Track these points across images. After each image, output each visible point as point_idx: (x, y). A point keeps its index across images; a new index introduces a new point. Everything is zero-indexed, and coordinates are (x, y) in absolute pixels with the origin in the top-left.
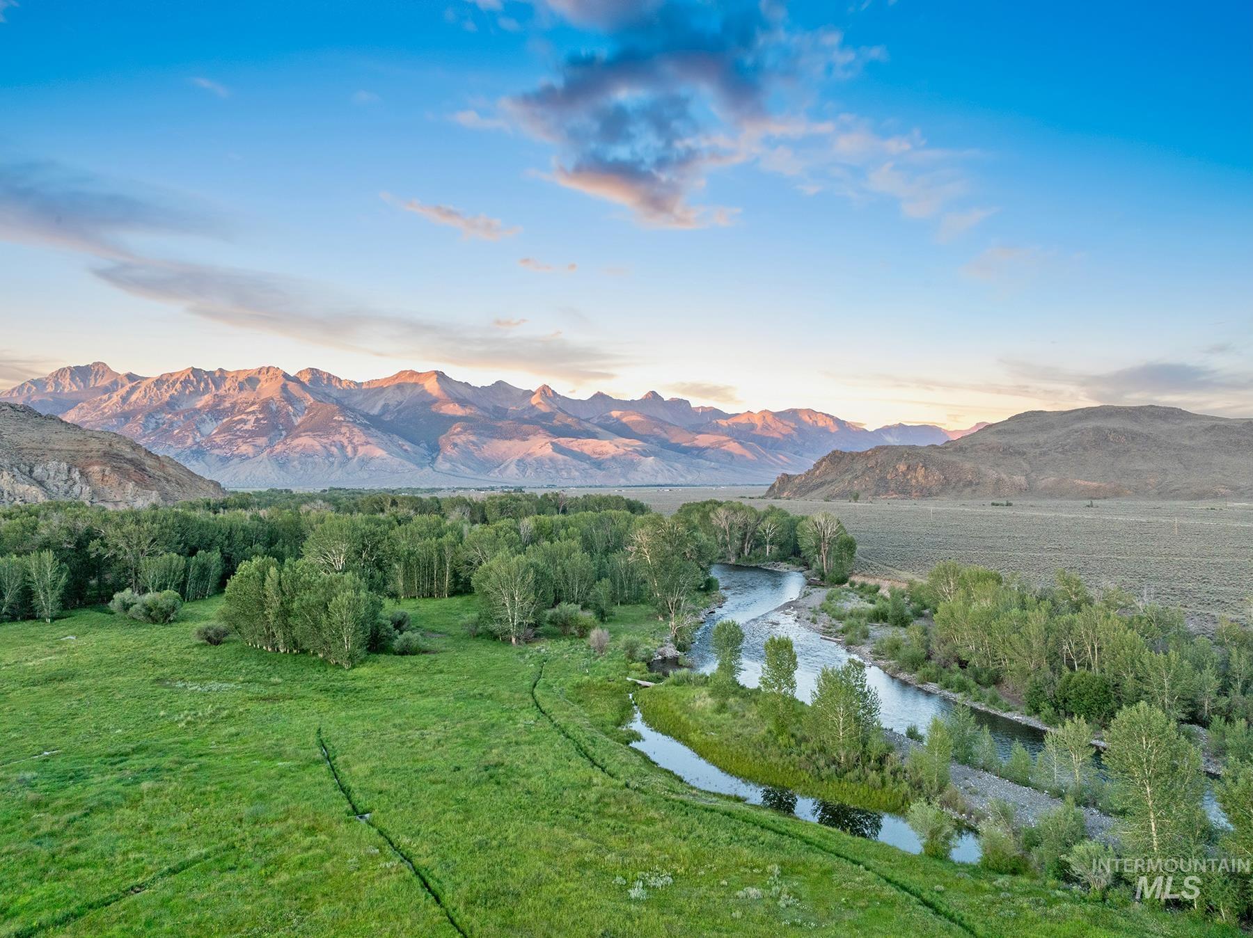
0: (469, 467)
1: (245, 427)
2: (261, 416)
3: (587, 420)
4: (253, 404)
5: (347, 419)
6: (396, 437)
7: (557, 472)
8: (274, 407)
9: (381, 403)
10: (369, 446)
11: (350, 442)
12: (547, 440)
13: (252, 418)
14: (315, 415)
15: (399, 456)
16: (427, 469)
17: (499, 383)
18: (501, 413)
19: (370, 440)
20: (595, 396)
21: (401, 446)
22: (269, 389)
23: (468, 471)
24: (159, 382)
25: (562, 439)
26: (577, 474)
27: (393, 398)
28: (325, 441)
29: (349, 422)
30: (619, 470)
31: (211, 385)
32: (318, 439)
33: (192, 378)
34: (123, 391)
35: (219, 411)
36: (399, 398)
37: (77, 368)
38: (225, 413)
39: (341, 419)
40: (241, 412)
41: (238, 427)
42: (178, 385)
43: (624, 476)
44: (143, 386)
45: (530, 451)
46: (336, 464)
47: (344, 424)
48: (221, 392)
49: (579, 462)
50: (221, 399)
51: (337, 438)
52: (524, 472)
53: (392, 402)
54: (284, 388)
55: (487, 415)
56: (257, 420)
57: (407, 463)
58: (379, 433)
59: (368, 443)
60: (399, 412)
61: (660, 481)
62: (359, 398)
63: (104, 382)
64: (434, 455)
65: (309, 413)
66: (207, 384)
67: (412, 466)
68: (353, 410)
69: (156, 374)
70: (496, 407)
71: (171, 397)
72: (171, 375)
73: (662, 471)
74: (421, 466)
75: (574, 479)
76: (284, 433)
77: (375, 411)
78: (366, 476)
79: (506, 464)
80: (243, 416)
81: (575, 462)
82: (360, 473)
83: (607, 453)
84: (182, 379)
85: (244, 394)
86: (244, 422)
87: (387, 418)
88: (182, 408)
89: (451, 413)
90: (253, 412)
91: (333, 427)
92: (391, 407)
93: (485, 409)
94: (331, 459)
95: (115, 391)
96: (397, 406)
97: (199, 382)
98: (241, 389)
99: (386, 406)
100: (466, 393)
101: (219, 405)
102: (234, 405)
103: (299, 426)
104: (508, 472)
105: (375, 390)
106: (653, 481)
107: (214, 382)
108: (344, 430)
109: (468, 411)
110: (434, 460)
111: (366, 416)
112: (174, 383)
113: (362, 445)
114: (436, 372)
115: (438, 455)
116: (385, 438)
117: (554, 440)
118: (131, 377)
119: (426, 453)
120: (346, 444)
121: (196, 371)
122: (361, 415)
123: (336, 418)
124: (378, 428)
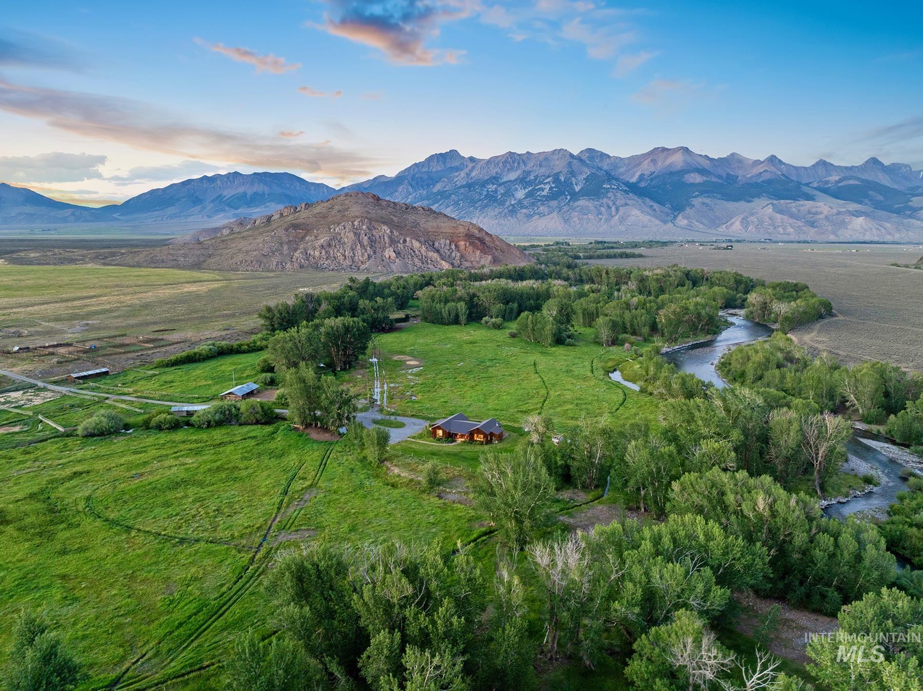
0: (702, 223)
1: (543, 194)
2: (553, 185)
3: (807, 185)
4: (548, 177)
5: (613, 186)
6: (647, 200)
7: (775, 228)
8: (562, 179)
9: (639, 173)
10: (627, 207)
11: (614, 204)
12: (769, 202)
13: (548, 187)
14: (590, 184)
15: (649, 214)
16: (670, 225)
17: (733, 154)
18: (731, 179)
19: (628, 202)
20: (817, 164)
21: (651, 207)
22: (559, 165)
23: (701, 226)
24: (489, 162)
25: (782, 201)
26: (792, 230)
27: (646, 168)
28: (597, 203)
29: (613, 189)
30: (830, 228)
31: (522, 164)
32: (591, 201)
33: (509, 159)
34: (467, 170)
35: (526, 182)
36: (652, 169)
37: (441, 154)
38: (530, 183)
39: (608, 186)
40: (541, 183)
41: (538, 193)
42: (501, 164)
43: (834, 233)
44: (479, 166)
45: (754, 211)
46: (603, 221)
47: (610, 190)
48: (528, 168)
49: (795, 221)
50: (528, 173)
51: (605, 201)
52: (746, 227)
53: (647, 173)
54: (570, 164)
55: (720, 181)
56: (551, 188)
57: (654, 220)
58: (636, 197)
59: (627, 204)
60: (652, 180)
61: (868, 238)
62: (622, 170)
63: (456, 163)
64: (676, 214)
65: (586, 182)
66: (519, 163)
67: (658, 222)
68: (617, 179)
69: (487, 157)
70: (728, 175)
71: (497, 173)
72: (497, 157)
73: (871, 229)
74: (665, 222)
75: (789, 234)
76: (569, 197)
77: (634, 180)
78: (624, 229)
79: (732, 221)
80: (542, 186)
81: (791, 221)
82: (620, 227)
83: (821, 213)
84: (503, 160)
85: (543, 170)
86: (543, 190)
87: (642, 185)
88: (503, 181)
89: (691, 181)
90: (549, 182)
91: (602, 193)
92: (646, 177)
93: (720, 177)
94: (600, 216)
95: (462, 170)
96: (651, 175)
97: (514, 162)
98: (541, 166)
99: (642, 176)
100: (706, 164)
101: (526, 178)
102: (536, 177)
103: (579, 191)
104: (733, 228)
105: (636, 161)
106: (861, 239)
107: (523, 162)
108: (610, 195)
109: (705, 178)
110: (675, 217)
111: (627, 184)
112: (498, 163)
113: (622, 206)
114: (682, 148)
115: (679, 214)
116: (640, 201)
117: (775, 202)
118: (472, 159)
119: (670, 212)
120: (611, 205)
121: (511, 154)
122: (623, 183)
123: (605, 186)
124: (635, 193)
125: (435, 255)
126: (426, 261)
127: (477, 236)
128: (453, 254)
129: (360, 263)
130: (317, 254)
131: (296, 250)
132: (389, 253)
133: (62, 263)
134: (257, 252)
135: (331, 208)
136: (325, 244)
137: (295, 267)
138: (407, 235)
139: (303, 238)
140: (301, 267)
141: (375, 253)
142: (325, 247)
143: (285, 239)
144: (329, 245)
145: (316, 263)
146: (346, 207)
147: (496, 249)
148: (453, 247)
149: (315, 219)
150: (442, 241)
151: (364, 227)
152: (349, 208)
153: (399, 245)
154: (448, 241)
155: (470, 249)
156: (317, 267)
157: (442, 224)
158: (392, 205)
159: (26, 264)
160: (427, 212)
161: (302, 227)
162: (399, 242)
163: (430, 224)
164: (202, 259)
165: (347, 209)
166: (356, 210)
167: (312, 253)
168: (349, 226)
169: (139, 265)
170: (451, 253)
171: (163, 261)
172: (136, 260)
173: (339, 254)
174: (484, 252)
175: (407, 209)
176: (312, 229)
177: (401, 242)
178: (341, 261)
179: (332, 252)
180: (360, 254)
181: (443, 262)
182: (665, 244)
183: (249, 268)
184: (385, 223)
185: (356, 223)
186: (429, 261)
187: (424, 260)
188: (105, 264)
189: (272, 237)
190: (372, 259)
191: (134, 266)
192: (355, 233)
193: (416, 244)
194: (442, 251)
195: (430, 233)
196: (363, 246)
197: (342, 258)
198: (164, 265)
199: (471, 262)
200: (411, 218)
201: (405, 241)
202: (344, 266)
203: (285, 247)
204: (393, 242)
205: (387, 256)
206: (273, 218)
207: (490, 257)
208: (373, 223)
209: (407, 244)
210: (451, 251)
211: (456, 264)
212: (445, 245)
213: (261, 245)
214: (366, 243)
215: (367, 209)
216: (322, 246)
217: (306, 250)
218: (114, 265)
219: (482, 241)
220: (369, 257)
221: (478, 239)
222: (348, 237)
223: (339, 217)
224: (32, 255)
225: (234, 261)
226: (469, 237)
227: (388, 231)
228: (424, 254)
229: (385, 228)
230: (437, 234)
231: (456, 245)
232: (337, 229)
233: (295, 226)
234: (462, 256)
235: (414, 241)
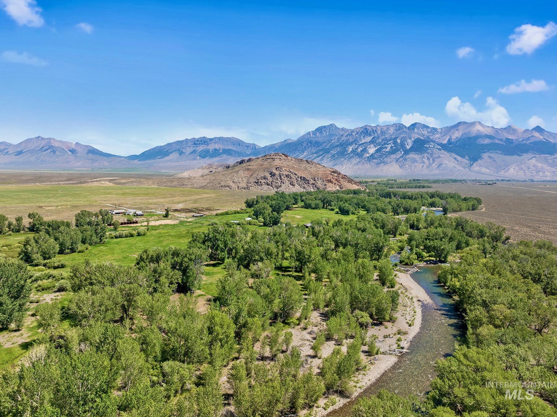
0: (489, 169)
1: (387, 150)
2: (393, 145)
4: (390, 140)
6: (453, 154)
8: (399, 141)
9: (448, 138)
10: (440, 159)
11: (431, 157)
12: (533, 156)
13: (390, 146)
14: (416, 144)
15: (454, 163)
16: (468, 170)
17: (509, 126)
18: (509, 142)
19: (441, 155)
21: (455, 159)
22: (397, 133)
23: (488, 171)
24: (353, 131)
25: (542, 155)
26: (548, 174)
27: (453, 135)
28: (421, 156)
29: (431, 147)
32: (417, 155)
34: (340, 136)
35: (376, 143)
37: (324, 126)
38: (379, 144)
39: (428, 146)
40: (386, 144)
41: (384, 150)
44: (347, 134)
45: (524, 161)
46: (424, 167)
47: (429, 148)
48: (377, 135)
49: (551, 168)
50: (378, 138)
51: (426, 155)
52: (517, 172)
53: (453, 137)
55: (501, 143)
57: (458, 166)
58: (445, 152)
59: (440, 157)
60: (457, 142)
62: (437, 136)
63: (334, 132)
64: (472, 163)
65: (414, 143)
66: (371, 132)
67: (460, 168)
68: (434, 142)
69: (352, 128)
70: (507, 139)
71: (357, 138)
72: (358, 129)
74: (464, 168)
75: (546, 176)
76: (403, 152)
77: (445, 142)
78: (437, 172)
79: (508, 168)
80: (386, 146)
82: (435, 171)
84: (362, 130)
85: (387, 136)
86: (387, 148)
87: (450, 145)
88: (362, 142)
89: (482, 143)
90: (390, 143)
91: (424, 150)
92: (452, 140)
93: (501, 140)
94: (423, 164)
95: (337, 136)
96: (456, 139)
97: (368, 131)
98: (385, 133)
99: (450, 139)
100: (491, 132)
101: (376, 141)
102: (383, 140)
103: (409, 149)
104: (509, 172)
105: (446, 130)
107: (375, 131)
108: (429, 151)
109: (491, 141)
110: (471, 165)
111: (440, 145)
112: (358, 132)
113: (437, 158)
114: (477, 122)
115: (474, 163)
116: (448, 154)
117: (537, 156)
118: (343, 129)
119: (468, 162)
120: (429, 157)
121: (367, 127)
122: (437, 144)
123: (426, 146)
124: (445, 150)
131: (248, 180)
138: (301, 174)
141: (285, 183)
148: (325, 181)
150: (319, 178)
153: (297, 179)
157: (319, 169)
160: (311, 163)
163: (313, 169)
165: (272, 162)
166: (276, 162)
170: (322, 183)
176: (256, 171)
177: (298, 177)
184: (291, 169)
195: (312, 174)
199: (332, 188)
200: (303, 166)
202: (271, 189)
203: (243, 179)
209: (302, 179)
213: (232, 178)
215: (282, 161)
221: (336, 177)
226: (332, 175)
230: (316, 174)
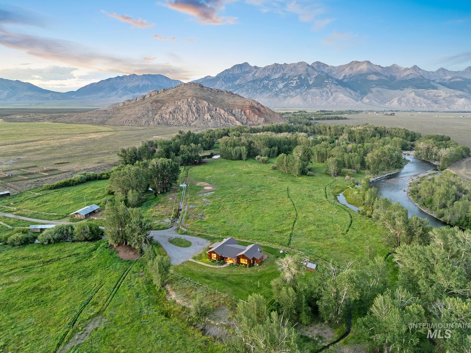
0: (377, 101)
1: (293, 85)
2: (298, 81)
3: (434, 81)
4: (296, 76)
5: (330, 82)
6: (348, 89)
7: (416, 104)
8: (303, 77)
9: (343, 75)
10: (337, 93)
11: (330, 91)
12: (413, 90)
13: (295, 82)
14: (318, 80)
15: (349, 96)
16: (360, 102)
17: (394, 65)
18: (392, 78)
19: (338, 90)
20: (439, 70)
21: (350, 92)
22: (301, 70)
23: (376, 103)
24: (265, 69)
25: (420, 90)
26: (425, 105)
27: (347, 72)
28: (321, 90)
29: (330, 83)
30: (445, 104)
31: (282, 70)
32: (318, 89)
33: (275, 67)
34: (253, 73)
35: (284, 79)
36: (351, 72)
37: (239, 65)
38: (286, 80)
39: (327, 81)
40: (292, 80)
41: (290, 85)
42: (271, 70)
43: (448, 107)
44: (259, 71)
45: (405, 95)
46: (324, 100)
47: (328, 83)
48: (285, 72)
49: (427, 100)
50: (285, 74)
51: (325, 89)
52: (400, 104)
53: (348, 74)
54: (307, 70)
55: (387, 79)
56: (297, 83)
57: (351, 99)
58: (342, 87)
59: (337, 91)
60: (350, 78)
61: (466, 109)
62: (335, 73)
63: (247, 69)
64: (363, 96)
65: (315, 79)
66: (280, 69)
67: (353, 101)
68: (332, 78)
69: (263, 66)
70: (391, 76)
71: (268, 75)
72: (269, 66)
73: (468, 105)
74: (357, 101)
75: (423, 107)
76: (306, 87)
77: (341, 78)
78: (335, 104)
79: (393, 100)
80: (292, 81)
81: (425, 100)
82: (333, 103)
83: (441, 96)
84: (272, 68)
85: (293, 73)
86: (293, 83)
87: (345, 81)
88: (272, 78)
89: (371, 79)
90: (296, 79)
91: (324, 85)
92: (347, 77)
93: (387, 77)
94: (322, 98)
95: (250, 73)
96: (350, 76)
97: (277, 69)
98: (292, 71)
99: (345, 76)
100: (379, 70)
101: (284, 77)
102: (289, 77)
103: (312, 84)
104: (393, 104)
105: (342, 68)
106: (463, 110)
107: (283, 69)
108: (328, 86)
109: (379, 78)
110: (362, 98)
111: (337, 80)
112: (269, 69)
113: (334, 92)
114: (367, 61)
115: (364, 96)
116: (344, 89)
117: (416, 90)
118: (255, 67)
119: (359, 95)
120: (328, 92)
121: (276, 64)
122: (335, 80)
123: (325, 81)
124: (341, 85)
125: (232, 118)
126: (228, 121)
127: (256, 107)
128: (243, 117)
129: (191, 122)
130: (168, 116)
131: (156, 114)
132: (207, 116)
133: (32, 121)
134: (135, 116)
135: (177, 92)
136: (172, 111)
137: (155, 124)
138: (217, 107)
139: (160, 108)
140: (159, 124)
141: (199, 116)
142: (172, 113)
143: (150, 108)
144: (174, 112)
145: (167, 122)
146: (185, 91)
147: (267, 115)
148: (243, 113)
149: (167, 97)
150: (237, 110)
151: (194, 102)
152: (186, 91)
153: (213, 112)
154: (240, 110)
155: (252, 114)
156: (167, 124)
157: (237, 101)
158: (210, 90)
159: (13, 122)
160: (229, 94)
161: (160, 102)
162: (213, 110)
163: (230, 101)
164: (106, 119)
165: (185, 92)
166: (190, 92)
167: (165, 116)
168: (185, 101)
169: (72, 123)
170: (241, 116)
171: (85, 120)
172: (71, 119)
173: (179, 117)
174: (260, 116)
175: (218, 92)
176: (166, 103)
177: (214, 110)
178: (181, 121)
179: (175, 116)
180: (191, 117)
181: (237, 122)
182: (357, 112)
183: (130, 124)
184: (205, 100)
185: (189, 100)
186: (229, 121)
187: (226, 120)
188: (54, 122)
189: (143, 107)
190: (198, 120)
191: (69, 123)
192: (189, 105)
193: (222, 112)
194: (236, 115)
195: (231, 105)
196: (192, 112)
197: (181, 119)
198: (85, 122)
199: (253, 121)
200: (220, 97)
201: (216, 110)
202: (182, 123)
203: (150, 113)
204: (209, 110)
205: (206, 118)
206: (146, 97)
207: (263, 119)
208: (199, 100)
209: (218, 111)
210: (241, 115)
211: (244, 123)
212: (238, 112)
213: (137, 112)
214: (194, 111)
215: (195, 92)
216: (171, 112)
217: (161, 115)
218: (59, 122)
219: (259, 110)
220: (196, 119)
221: (257, 109)
222: (185, 108)
223: (180, 96)
224: (18, 117)
225: (122, 120)
226: (252, 108)
227: (207, 104)
228: (227, 117)
229: (205, 102)
230: (234, 106)
231: (244, 112)
232: (179, 103)
233: (156, 101)
234: (247, 118)
235: (221, 110)
